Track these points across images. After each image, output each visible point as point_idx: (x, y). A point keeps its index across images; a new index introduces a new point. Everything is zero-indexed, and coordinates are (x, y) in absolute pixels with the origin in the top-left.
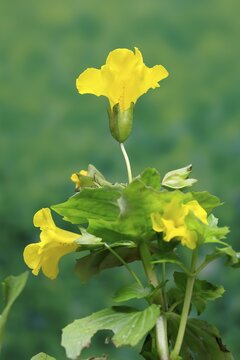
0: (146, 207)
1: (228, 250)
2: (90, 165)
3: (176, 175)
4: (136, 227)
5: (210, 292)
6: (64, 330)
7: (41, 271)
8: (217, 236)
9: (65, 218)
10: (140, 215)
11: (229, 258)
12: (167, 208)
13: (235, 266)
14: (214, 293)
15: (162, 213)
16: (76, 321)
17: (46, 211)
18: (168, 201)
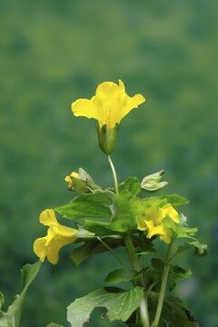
0: (132, 211)
1: (195, 244)
2: (81, 169)
3: (152, 180)
4: (123, 226)
5: (180, 274)
6: (68, 308)
7: (46, 258)
8: (188, 234)
9: (65, 216)
10: (127, 217)
11: (197, 249)
12: (148, 211)
13: (201, 255)
14: (183, 275)
15: (144, 215)
16: (77, 300)
17: (51, 212)
18: (149, 206)
